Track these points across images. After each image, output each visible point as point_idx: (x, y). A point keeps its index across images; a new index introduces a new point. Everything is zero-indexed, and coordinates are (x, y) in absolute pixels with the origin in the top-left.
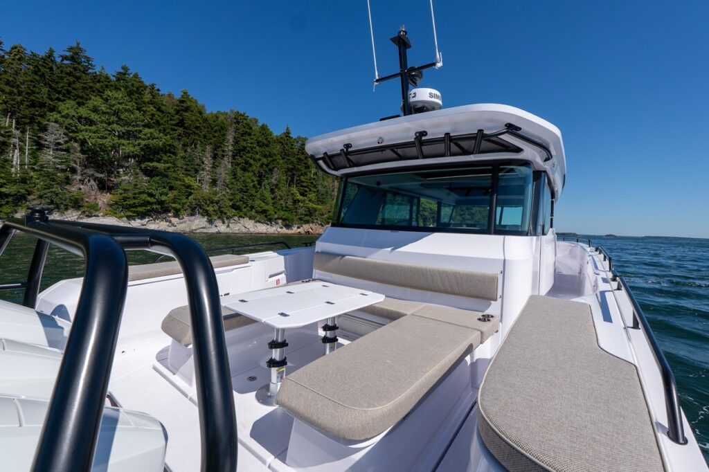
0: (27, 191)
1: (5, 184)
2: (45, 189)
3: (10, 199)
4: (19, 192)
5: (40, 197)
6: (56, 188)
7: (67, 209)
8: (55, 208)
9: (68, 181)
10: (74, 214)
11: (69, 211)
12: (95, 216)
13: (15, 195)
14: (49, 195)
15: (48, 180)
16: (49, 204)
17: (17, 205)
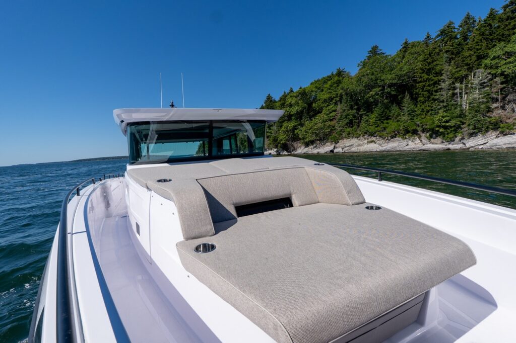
0: (461, 122)
1: (450, 120)
2: (472, 118)
3: (453, 129)
4: (456, 124)
5: (469, 125)
6: (480, 117)
7: (487, 131)
8: (479, 131)
9: (489, 110)
10: (493, 134)
11: (489, 133)
12: (511, 134)
13: (454, 126)
14: (474, 122)
15: (474, 113)
16: (473, 129)
17: (456, 132)
